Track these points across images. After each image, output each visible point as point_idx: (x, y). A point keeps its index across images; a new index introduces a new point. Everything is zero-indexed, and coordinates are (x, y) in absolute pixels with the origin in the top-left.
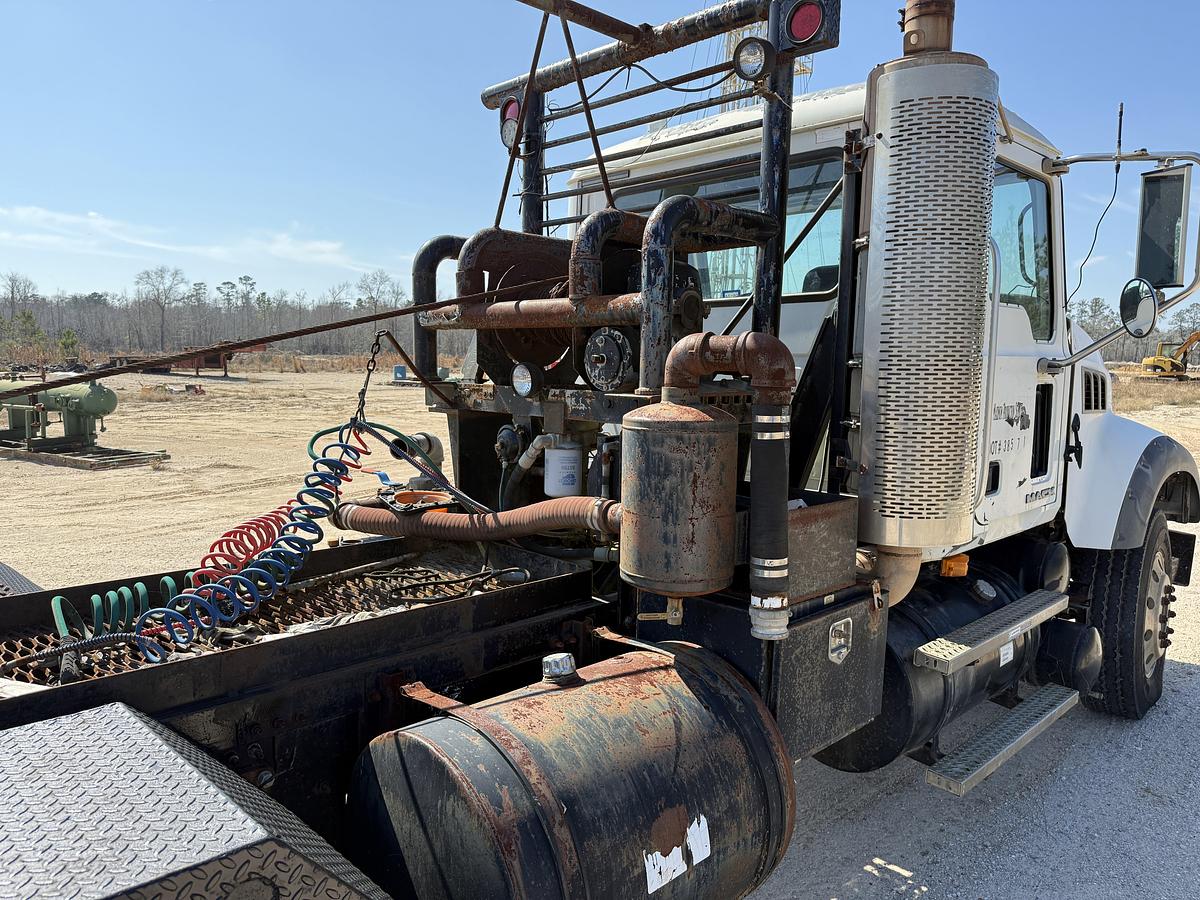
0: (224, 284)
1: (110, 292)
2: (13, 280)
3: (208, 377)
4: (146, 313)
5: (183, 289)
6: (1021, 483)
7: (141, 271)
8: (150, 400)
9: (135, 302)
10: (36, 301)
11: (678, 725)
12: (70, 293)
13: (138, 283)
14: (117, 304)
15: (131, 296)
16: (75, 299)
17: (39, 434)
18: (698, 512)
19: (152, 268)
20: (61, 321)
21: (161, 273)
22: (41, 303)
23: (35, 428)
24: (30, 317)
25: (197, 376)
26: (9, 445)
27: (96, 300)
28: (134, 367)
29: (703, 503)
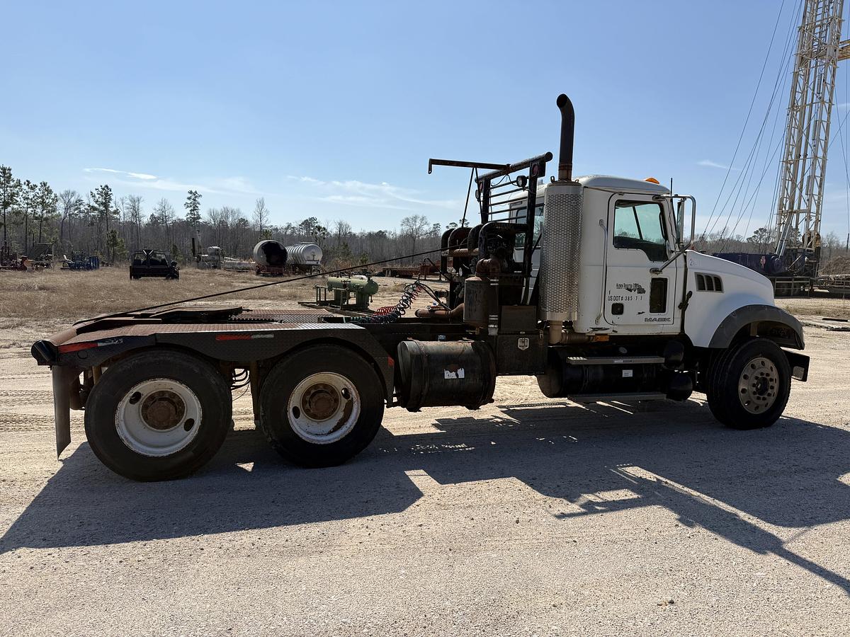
0: (451, 224)
1: (388, 231)
2: (340, 224)
3: (430, 280)
4: (405, 243)
5: (426, 228)
6: (639, 313)
7: (403, 218)
8: (398, 291)
9: (401, 236)
10: (351, 235)
11: (463, 351)
12: (367, 231)
13: (402, 225)
14: (391, 237)
15: (398, 233)
16: (370, 234)
17: (346, 303)
18: (477, 303)
19: (410, 216)
20: (362, 248)
21: (415, 219)
22: (353, 236)
23: (344, 300)
24: (347, 245)
25: (425, 280)
26: (333, 307)
27: (381, 235)
28: (394, 274)
29: (479, 301)
